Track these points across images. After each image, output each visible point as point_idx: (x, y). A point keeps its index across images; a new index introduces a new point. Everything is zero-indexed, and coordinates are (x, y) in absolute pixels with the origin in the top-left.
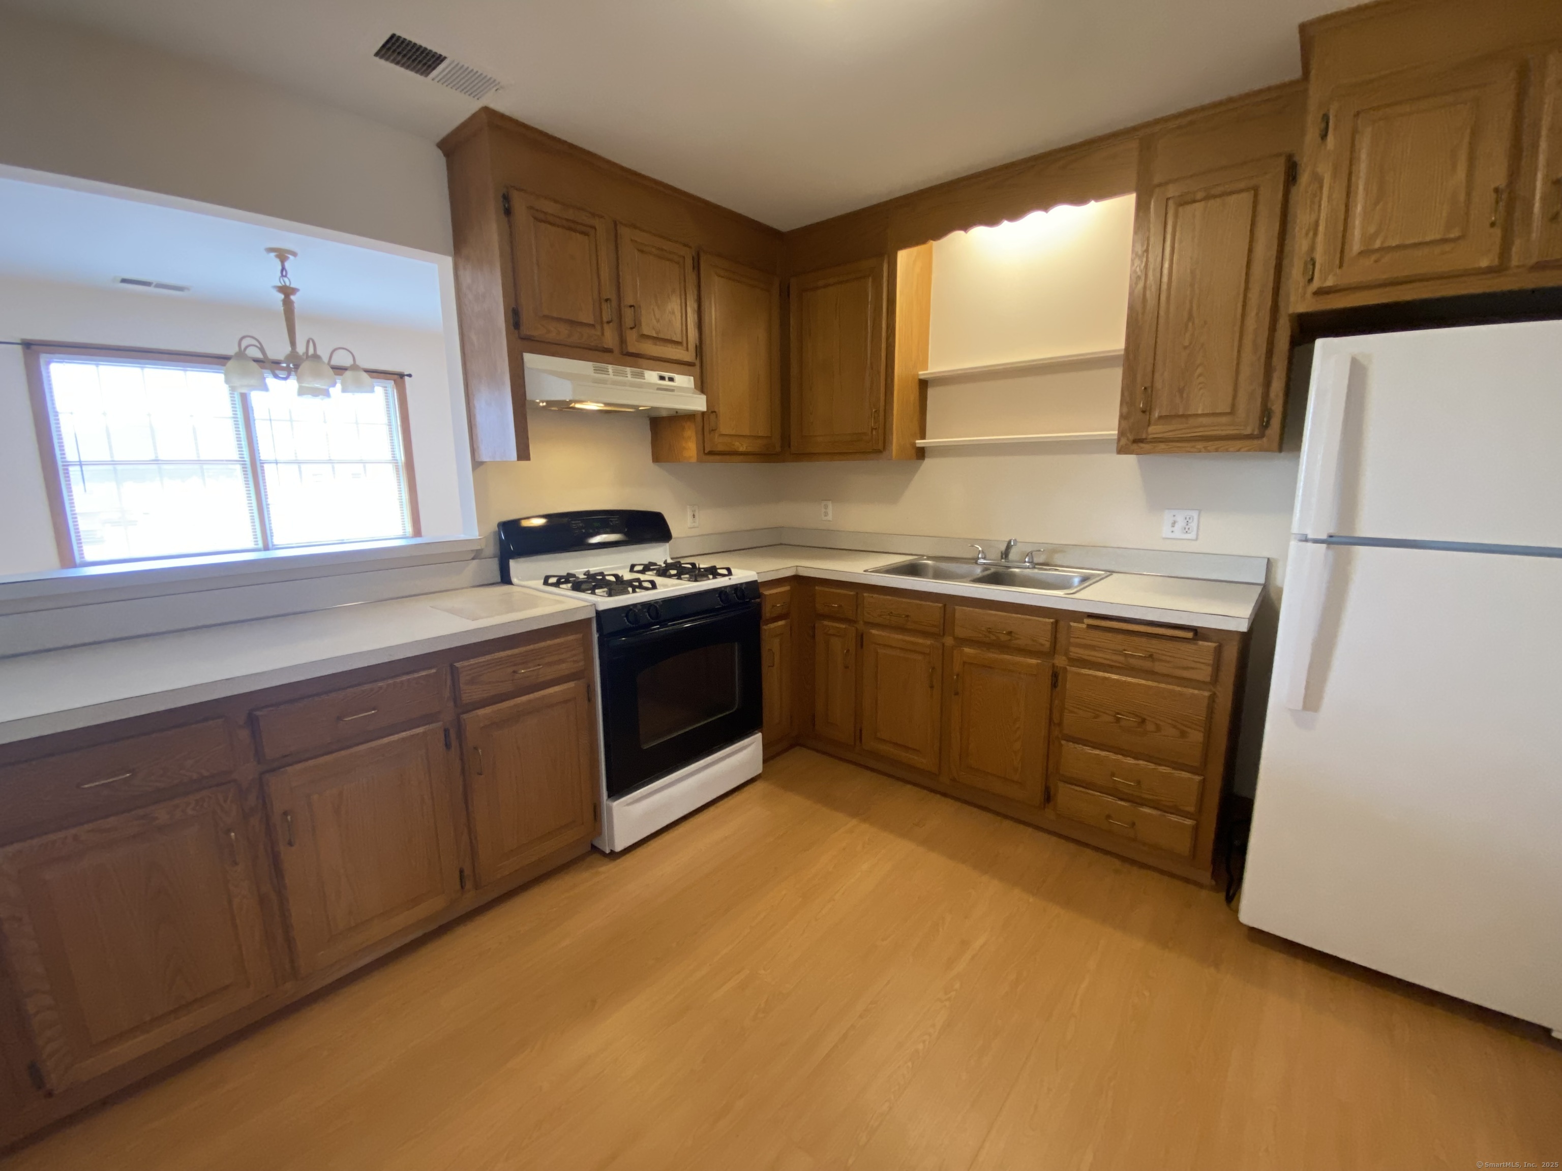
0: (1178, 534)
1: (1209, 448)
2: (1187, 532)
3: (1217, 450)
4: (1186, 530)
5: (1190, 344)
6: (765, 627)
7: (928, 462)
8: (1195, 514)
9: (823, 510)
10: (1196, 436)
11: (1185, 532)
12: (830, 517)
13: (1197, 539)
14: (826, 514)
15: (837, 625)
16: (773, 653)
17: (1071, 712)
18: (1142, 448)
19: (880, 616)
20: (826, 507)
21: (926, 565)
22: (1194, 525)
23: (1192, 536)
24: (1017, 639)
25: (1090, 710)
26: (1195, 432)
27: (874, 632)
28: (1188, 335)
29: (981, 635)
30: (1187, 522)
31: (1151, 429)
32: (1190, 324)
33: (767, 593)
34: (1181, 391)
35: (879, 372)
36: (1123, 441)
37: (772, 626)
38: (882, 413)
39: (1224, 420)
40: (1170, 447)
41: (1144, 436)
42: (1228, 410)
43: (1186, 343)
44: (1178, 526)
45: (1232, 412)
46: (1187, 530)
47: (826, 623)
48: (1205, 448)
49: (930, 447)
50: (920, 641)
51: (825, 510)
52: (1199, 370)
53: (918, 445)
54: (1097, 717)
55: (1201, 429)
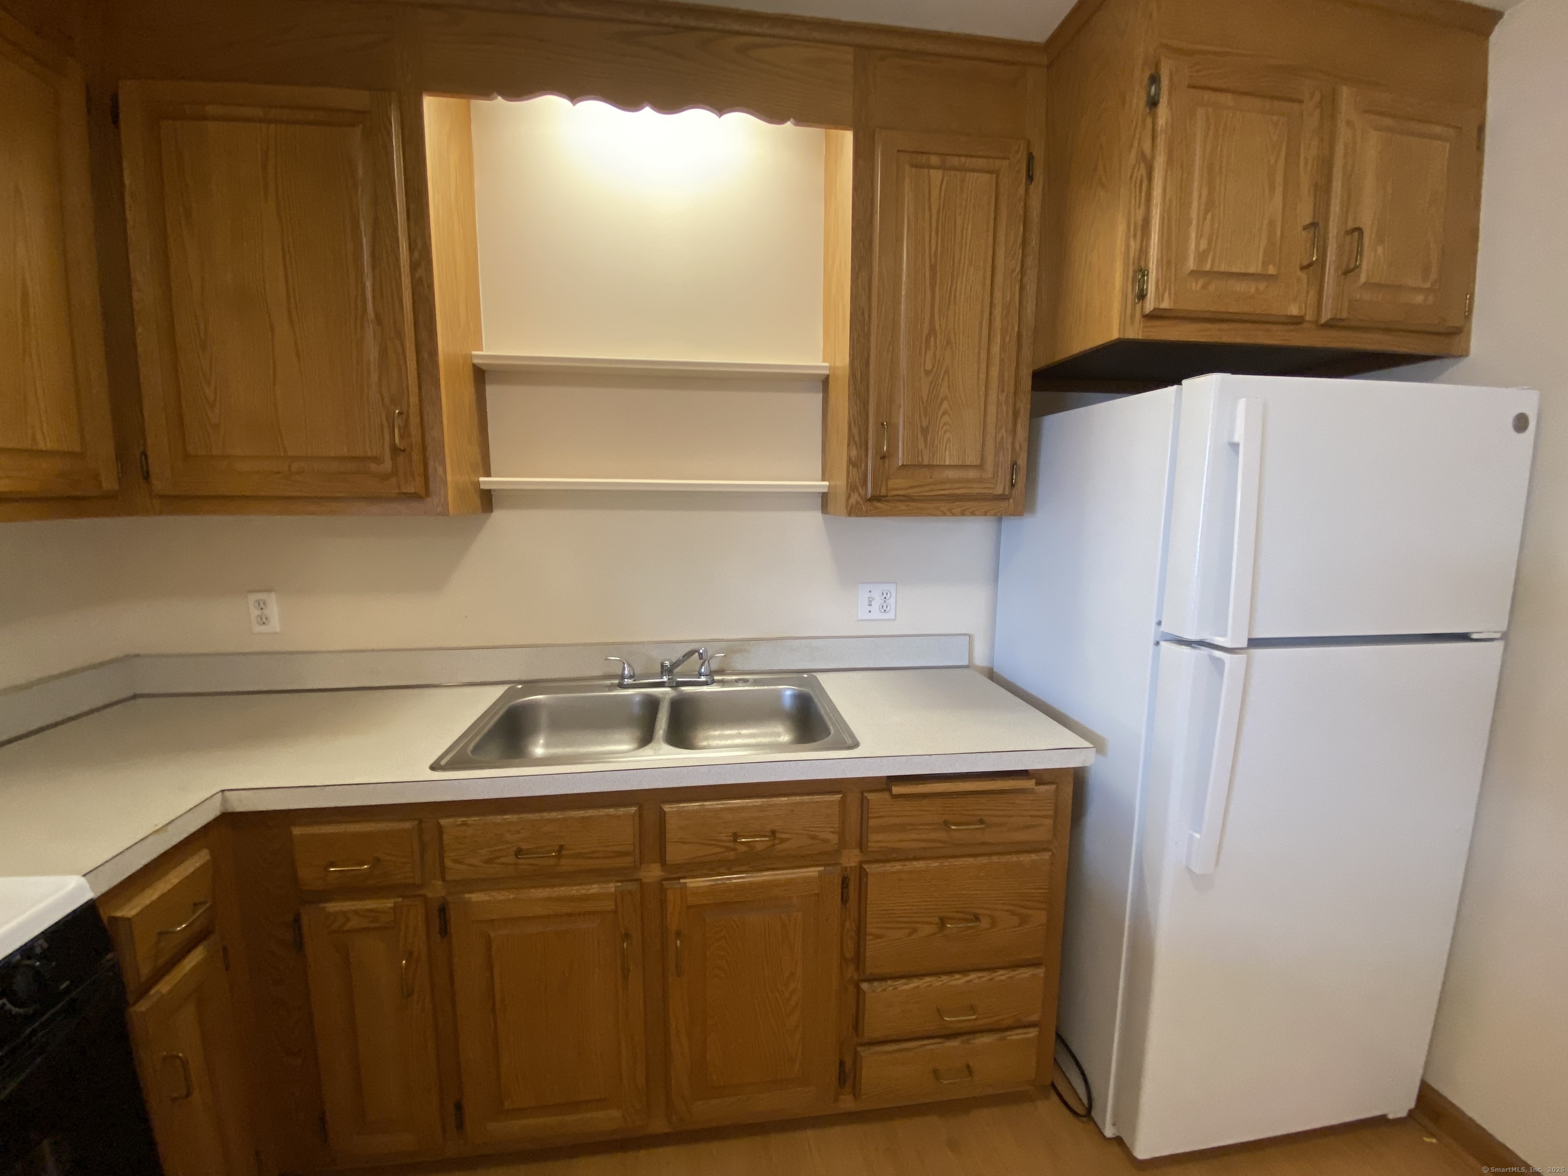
0: (876, 614)
1: (953, 511)
2: (885, 611)
3: (963, 514)
4: (884, 610)
5: (933, 366)
6: (142, 1006)
7: (499, 516)
8: (891, 588)
9: (255, 612)
10: (942, 495)
11: (883, 611)
12: (275, 624)
13: (895, 619)
14: (263, 620)
15: (370, 904)
16: (185, 1063)
17: (878, 937)
18: (877, 508)
19: (489, 861)
20: (261, 605)
21: (532, 707)
22: (892, 601)
23: (891, 615)
24: (783, 841)
25: (904, 925)
26: (941, 490)
27: (476, 897)
28: (930, 354)
29: (718, 850)
30: (885, 598)
31: (892, 483)
32: (932, 339)
33: (130, 910)
34: (925, 431)
35: (400, 335)
36: (855, 498)
37: (164, 987)
38: (414, 420)
39: (972, 474)
40: (909, 508)
41: (883, 493)
42: (978, 463)
43: (928, 367)
44: (876, 604)
45: (981, 467)
46: (885, 608)
47: (333, 907)
48: (950, 510)
49: (503, 490)
50: (594, 889)
51: (258, 612)
52: (945, 405)
53: (483, 487)
54: (915, 930)
55: (948, 486)
